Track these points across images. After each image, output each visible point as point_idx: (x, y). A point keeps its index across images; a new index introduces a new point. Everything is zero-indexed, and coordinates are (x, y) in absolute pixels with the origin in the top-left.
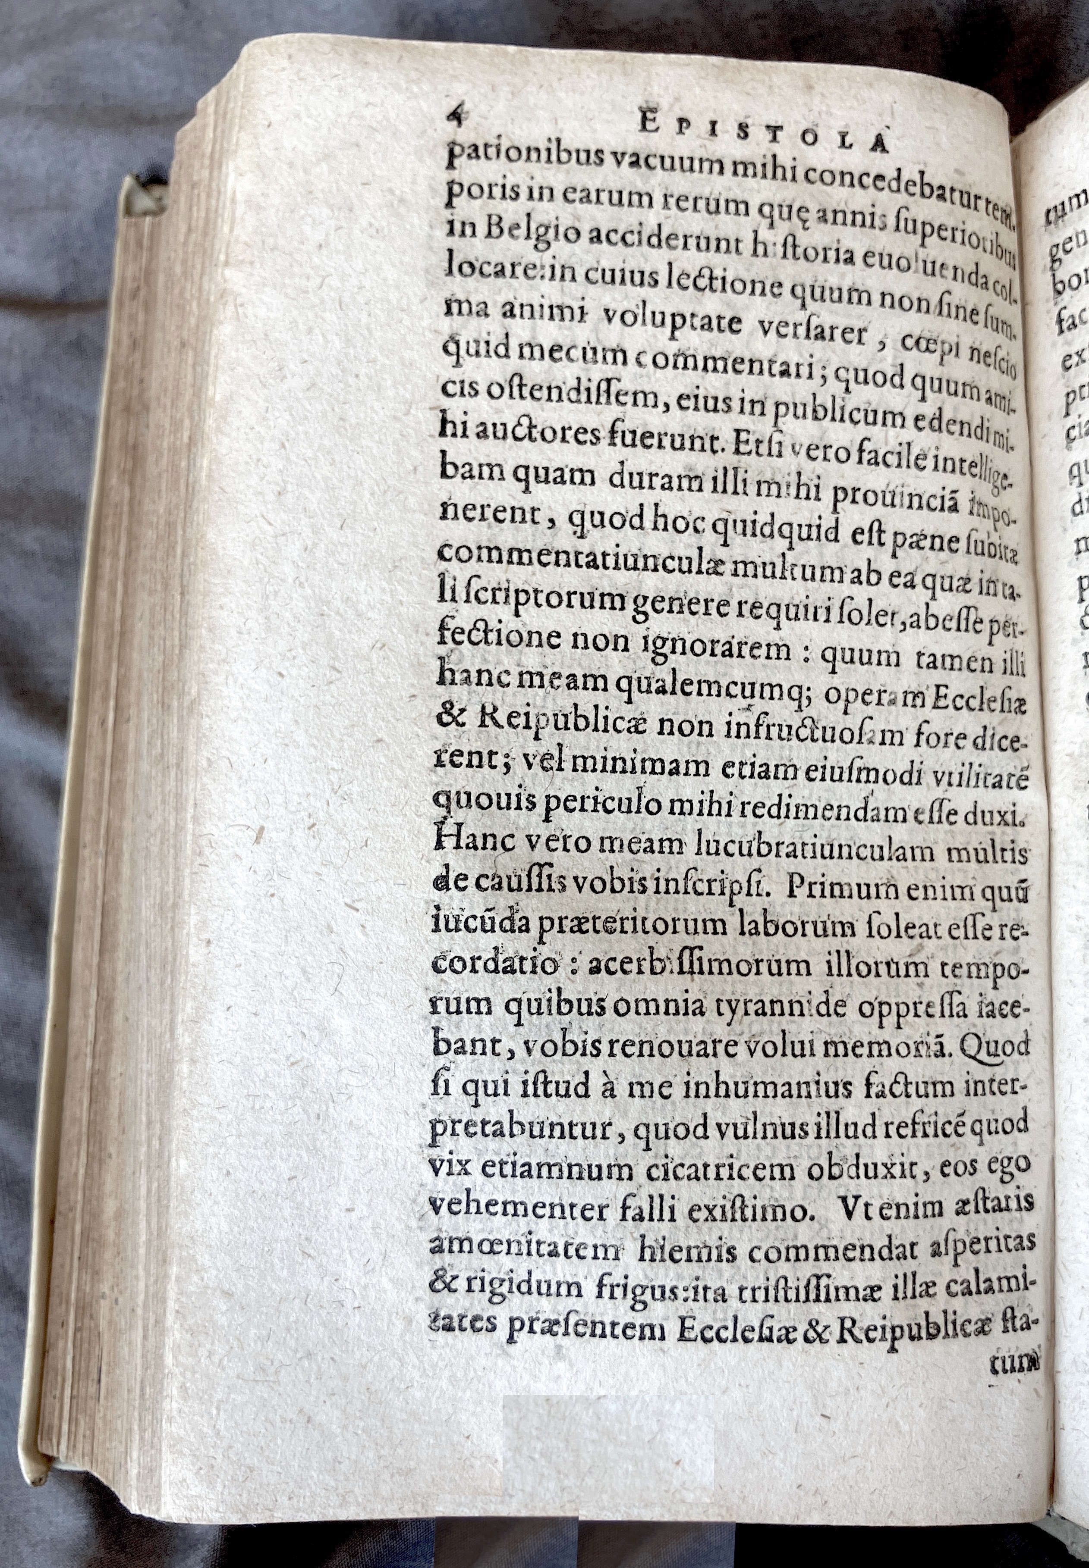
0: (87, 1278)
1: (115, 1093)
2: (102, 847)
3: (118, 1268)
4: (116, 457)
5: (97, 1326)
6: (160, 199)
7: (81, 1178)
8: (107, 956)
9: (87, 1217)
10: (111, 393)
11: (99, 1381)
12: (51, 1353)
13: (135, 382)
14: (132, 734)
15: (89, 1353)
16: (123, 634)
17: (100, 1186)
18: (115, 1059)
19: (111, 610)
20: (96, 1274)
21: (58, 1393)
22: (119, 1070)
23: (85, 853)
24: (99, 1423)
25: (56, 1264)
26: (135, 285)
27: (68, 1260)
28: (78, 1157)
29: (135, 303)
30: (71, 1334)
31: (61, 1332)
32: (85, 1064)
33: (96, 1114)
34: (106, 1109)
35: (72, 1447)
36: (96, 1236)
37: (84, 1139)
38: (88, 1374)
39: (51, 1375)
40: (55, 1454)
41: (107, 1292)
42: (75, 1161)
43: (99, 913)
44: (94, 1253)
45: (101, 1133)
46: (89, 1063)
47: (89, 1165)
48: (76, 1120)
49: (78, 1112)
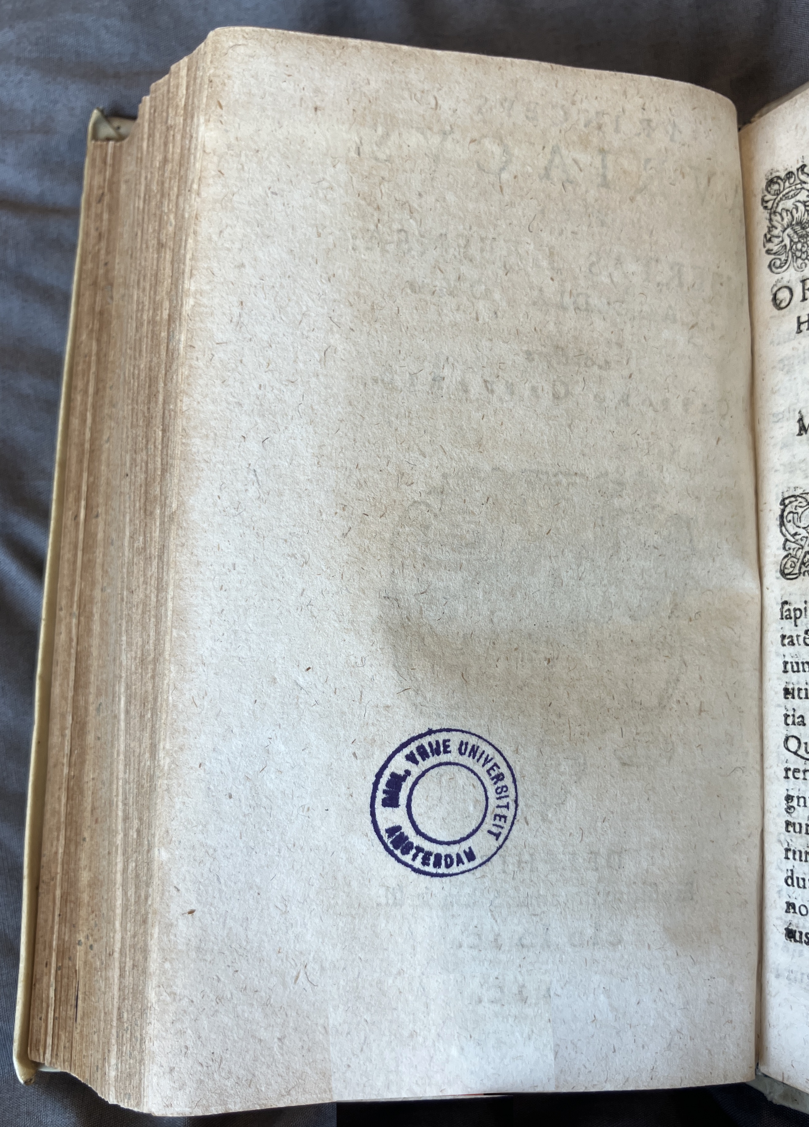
0: (66, 929)
2: (75, 610)
3: (92, 922)
5: (74, 965)
7: (60, 856)
8: (80, 691)
9: (65, 885)
10: (81, 272)
11: (76, 1007)
12: (38, 986)
13: (102, 265)
14: (101, 527)
15: (68, 985)
16: (92, 451)
17: (77, 861)
18: (89, 767)
19: (82, 433)
20: (74, 927)
21: (43, 1016)
22: (92, 776)
23: (62, 614)
24: (77, 1037)
25: (40, 920)
26: (101, 192)
27: (51, 917)
28: (58, 840)
29: (99, 205)
30: (53, 971)
31: (45, 970)
32: (62, 771)
33: (72, 808)
34: (80, 804)
35: (55, 1055)
36: (73, 898)
37: (63, 826)
38: (67, 1001)
39: (37, 1003)
40: (41, 1061)
41: (83, 940)
42: (55, 843)
43: (73, 659)
44: (72, 911)
45: (76, 822)
46: (66, 770)
47: (67, 846)
48: (56, 812)
49: (57, 806)
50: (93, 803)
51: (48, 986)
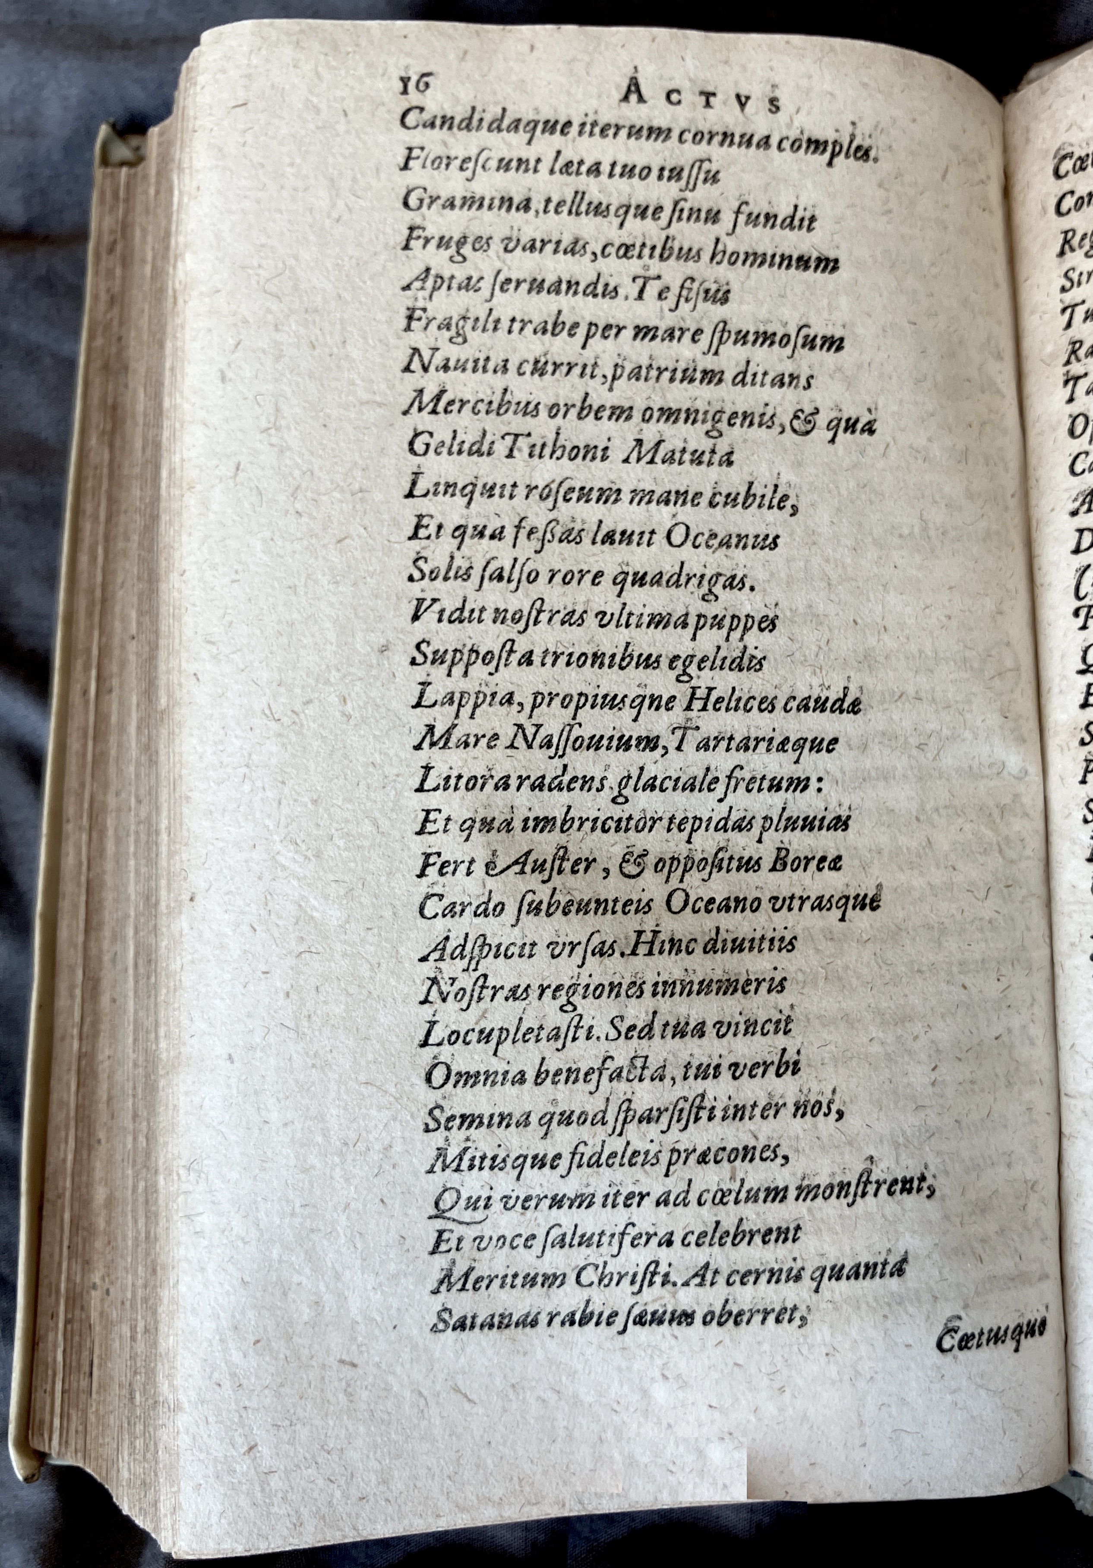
0: (77, 1268)
1: (103, 1076)
2: (85, 821)
3: (109, 1257)
4: (96, 417)
5: (88, 1317)
6: (138, 149)
7: (69, 1164)
8: (93, 934)
9: (76, 1205)
10: (89, 349)
11: (91, 1374)
12: (41, 1345)
13: (114, 340)
14: (115, 707)
15: (80, 1345)
16: (104, 600)
17: (90, 1172)
18: (103, 1040)
19: (92, 576)
20: (87, 1263)
21: (48, 1387)
22: (107, 1052)
23: (69, 828)
24: (92, 1418)
25: (44, 1254)
26: (112, 238)
27: (57, 1250)
28: (66, 1142)
29: (112, 257)
30: (61, 1325)
31: (52, 1324)
32: (71, 1046)
33: (84, 1098)
34: (93, 1092)
35: (64, 1443)
36: (86, 1225)
37: (72, 1124)
38: (79, 1366)
39: (41, 1368)
40: (47, 1450)
41: (98, 1281)
42: (62, 1147)
43: (84, 890)
44: (84, 1241)
45: (89, 1117)
46: (76, 1045)
47: (76, 1151)
48: (63, 1104)
49: (65, 1095)
50: (109, 1090)
51: (55, 1346)
